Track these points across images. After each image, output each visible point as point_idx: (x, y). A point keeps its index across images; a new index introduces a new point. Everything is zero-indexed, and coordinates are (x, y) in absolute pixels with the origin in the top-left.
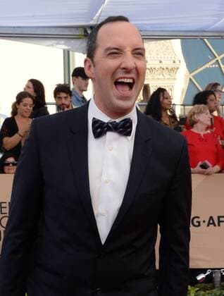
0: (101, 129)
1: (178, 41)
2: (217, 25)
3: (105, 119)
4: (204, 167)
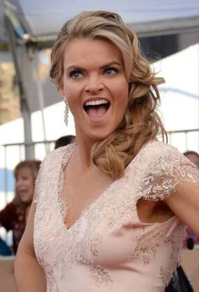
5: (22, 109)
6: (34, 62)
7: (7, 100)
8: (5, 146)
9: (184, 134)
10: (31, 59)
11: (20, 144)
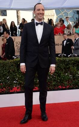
0: (37, 24)
1: (54, 10)
2: (62, 7)
3: (38, 22)
4: (60, 34)
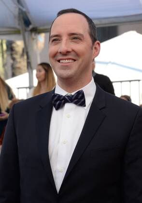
0: (59, 101)
5: (28, 68)
6: (35, 41)
7: (20, 62)
8: (18, 88)
9: (120, 83)
10: (33, 39)
11: (26, 88)
